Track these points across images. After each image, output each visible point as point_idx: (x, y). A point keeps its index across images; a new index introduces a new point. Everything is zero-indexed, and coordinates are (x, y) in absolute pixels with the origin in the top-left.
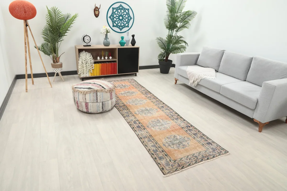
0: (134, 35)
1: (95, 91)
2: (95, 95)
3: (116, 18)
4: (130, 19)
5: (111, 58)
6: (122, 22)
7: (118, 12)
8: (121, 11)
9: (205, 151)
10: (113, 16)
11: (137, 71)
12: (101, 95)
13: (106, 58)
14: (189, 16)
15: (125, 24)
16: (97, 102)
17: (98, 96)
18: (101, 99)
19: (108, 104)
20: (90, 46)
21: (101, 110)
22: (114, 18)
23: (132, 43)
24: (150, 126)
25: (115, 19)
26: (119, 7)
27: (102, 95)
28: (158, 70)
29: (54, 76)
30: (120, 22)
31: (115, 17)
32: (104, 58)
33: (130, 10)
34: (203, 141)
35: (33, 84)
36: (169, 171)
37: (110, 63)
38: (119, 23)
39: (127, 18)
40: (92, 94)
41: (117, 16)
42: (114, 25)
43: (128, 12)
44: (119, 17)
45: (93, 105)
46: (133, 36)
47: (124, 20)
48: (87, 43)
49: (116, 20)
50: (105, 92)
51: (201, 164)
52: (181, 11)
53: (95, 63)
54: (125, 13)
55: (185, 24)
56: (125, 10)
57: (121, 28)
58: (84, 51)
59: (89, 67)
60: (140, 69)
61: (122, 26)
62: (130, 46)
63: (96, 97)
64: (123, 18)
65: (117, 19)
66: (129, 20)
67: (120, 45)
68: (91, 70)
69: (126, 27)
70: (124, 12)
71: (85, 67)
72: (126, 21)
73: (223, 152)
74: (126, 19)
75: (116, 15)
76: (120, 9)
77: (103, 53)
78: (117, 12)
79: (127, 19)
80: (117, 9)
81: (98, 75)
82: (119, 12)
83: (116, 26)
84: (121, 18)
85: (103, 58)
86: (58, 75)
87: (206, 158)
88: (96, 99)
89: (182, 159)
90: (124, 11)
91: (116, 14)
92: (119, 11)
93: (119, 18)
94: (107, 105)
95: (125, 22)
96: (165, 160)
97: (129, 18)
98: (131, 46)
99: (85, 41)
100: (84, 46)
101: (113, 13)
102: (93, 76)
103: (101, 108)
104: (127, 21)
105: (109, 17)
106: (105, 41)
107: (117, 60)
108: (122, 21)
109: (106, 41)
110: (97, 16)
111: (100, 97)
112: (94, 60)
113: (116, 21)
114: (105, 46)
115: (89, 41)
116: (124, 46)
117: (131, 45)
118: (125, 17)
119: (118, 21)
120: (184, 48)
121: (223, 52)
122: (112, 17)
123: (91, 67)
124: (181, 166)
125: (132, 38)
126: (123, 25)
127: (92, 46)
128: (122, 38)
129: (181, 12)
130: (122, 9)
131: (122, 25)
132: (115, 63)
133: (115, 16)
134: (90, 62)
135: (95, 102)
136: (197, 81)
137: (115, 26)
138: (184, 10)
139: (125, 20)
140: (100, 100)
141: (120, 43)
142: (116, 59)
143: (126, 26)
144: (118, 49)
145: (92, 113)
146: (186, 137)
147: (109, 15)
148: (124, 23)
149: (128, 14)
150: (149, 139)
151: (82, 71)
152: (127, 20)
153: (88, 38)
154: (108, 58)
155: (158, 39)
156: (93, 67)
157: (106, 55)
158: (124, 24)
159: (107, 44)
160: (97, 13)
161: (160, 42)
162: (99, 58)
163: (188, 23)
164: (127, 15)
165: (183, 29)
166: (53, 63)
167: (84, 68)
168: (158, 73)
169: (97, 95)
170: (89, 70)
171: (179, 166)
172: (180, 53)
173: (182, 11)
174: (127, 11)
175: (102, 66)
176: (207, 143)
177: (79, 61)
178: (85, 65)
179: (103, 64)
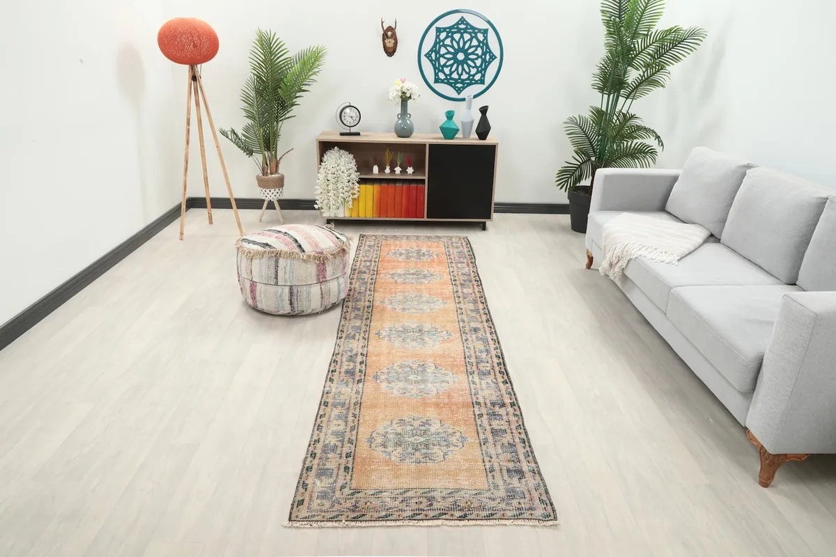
0: (487, 106)
1: (274, 255)
2: (273, 263)
3: (446, 56)
4: (489, 59)
5: (410, 170)
6: (463, 69)
7: (453, 39)
8: (462, 37)
9: (475, 492)
10: (437, 52)
11: (489, 217)
12: (288, 268)
13: (398, 170)
14: (676, 46)
15: (474, 75)
16: (277, 284)
17: (279, 269)
18: (287, 277)
19: (309, 293)
20: (358, 134)
21: (287, 309)
22: (441, 59)
23: (479, 131)
24: (383, 377)
25: (443, 61)
26: (457, 24)
27: (290, 266)
28: (566, 219)
29: (261, 208)
30: (457, 69)
31: (443, 56)
32: (393, 171)
33: (491, 32)
34: (502, 460)
35: (211, 222)
36: (313, 513)
37: (405, 186)
38: (454, 71)
39: (479, 57)
40: (264, 260)
41: (449, 53)
42: (438, 77)
43: (484, 40)
44: (455, 54)
45: (265, 292)
46: (484, 110)
47: (470, 62)
48: (350, 127)
49: (447, 62)
50: (301, 261)
51: (426, 528)
52: (648, 31)
53: (362, 181)
54: (475, 42)
55: (653, 74)
56: (476, 34)
57: (459, 85)
58: (336, 147)
59: (344, 191)
60: (496, 211)
61: (463, 81)
62: (473, 139)
63: (273, 271)
64: (467, 58)
65: (449, 60)
66: (486, 64)
67: (442, 136)
68: (348, 201)
69: (476, 82)
70: (471, 40)
71: (332, 191)
72: (476, 66)
73: (539, 512)
74: (477, 59)
75: (447, 49)
76: (459, 31)
77: (388, 156)
78: (450, 39)
79: (480, 60)
80: (450, 31)
81: (370, 217)
82: (456, 41)
83: (444, 79)
84: (461, 56)
85: (388, 170)
86: (271, 206)
87: (458, 514)
88: (273, 276)
89: (382, 492)
90: (471, 36)
91: (445, 46)
92: (457, 36)
93: (455, 58)
94: (305, 295)
95: (473, 67)
96: (331, 480)
97: (485, 57)
98: (475, 139)
99: (345, 122)
100: (342, 134)
101: (439, 43)
102: (355, 217)
103: (288, 302)
104: (481, 66)
105: (426, 55)
106: (400, 122)
107: (426, 178)
108: (465, 66)
109: (401, 124)
110: (390, 52)
111: (285, 273)
112: (359, 173)
113: (445, 65)
114: (400, 136)
115: (356, 123)
116: (452, 138)
117: (477, 137)
118: (473, 53)
119: (452, 66)
120: (653, 152)
121: (743, 169)
122: (433, 55)
123: (351, 192)
124: (359, 511)
125: (480, 115)
126: (468, 79)
127: (364, 135)
128: (450, 115)
129: (646, 33)
130: (465, 31)
131: (465, 76)
132: (419, 185)
133: (443, 51)
134: (348, 178)
135: (272, 283)
136: (620, 264)
137: (442, 81)
138: (661, 25)
139: (475, 63)
140: (286, 281)
141: (443, 129)
142: (425, 175)
143: (475, 80)
144: (431, 146)
145: (265, 311)
146: (458, 434)
147: (425, 50)
148: (470, 71)
149: (483, 44)
150: (345, 412)
151: (326, 201)
152: (478, 62)
153: (353, 113)
154: (404, 171)
155: (572, 120)
156: (356, 192)
157: (399, 163)
158: (470, 75)
159: (404, 132)
160: (390, 43)
161: (578, 130)
162: (376, 169)
163: (662, 69)
164: (479, 49)
165: (649, 90)
166: (261, 175)
167: (329, 194)
168: (563, 229)
169: (277, 266)
170: (344, 199)
171: (354, 508)
172: (636, 167)
173: (649, 28)
174: (480, 37)
175: (381, 192)
176: (508, 471)
177: (319, 175)
178: (335, 187)
179: (385, 185)
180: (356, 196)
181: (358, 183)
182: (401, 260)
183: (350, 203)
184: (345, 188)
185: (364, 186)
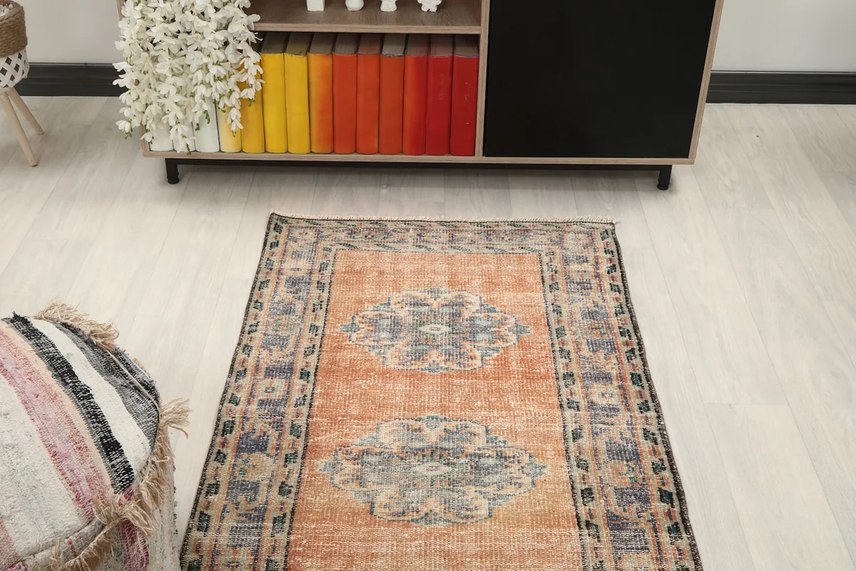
32: (370, 3)
37: (415, 53)
53: (264, 42)
59: (209, 78)
68: (227, 109)
71: (170, 79)
81: (300, 151)
85: (354, 2)
102: (253, 151)
107: (483, 30)
112: (256, 17)
123: (233, 80)
132: (459, 54)
134: (222, 34)
142: (478, 24)
154: (410, 3)
156: (250, 78)
170: (214, 103)
175: (334, 78)
177: (122, 24)
178: (176, 63)
179: (345, 51)
180: (250, 93)
181: (258, 47)
182: (392, 363)
183: (235, 113)
184: (214, 70)
185: (279, 56)
